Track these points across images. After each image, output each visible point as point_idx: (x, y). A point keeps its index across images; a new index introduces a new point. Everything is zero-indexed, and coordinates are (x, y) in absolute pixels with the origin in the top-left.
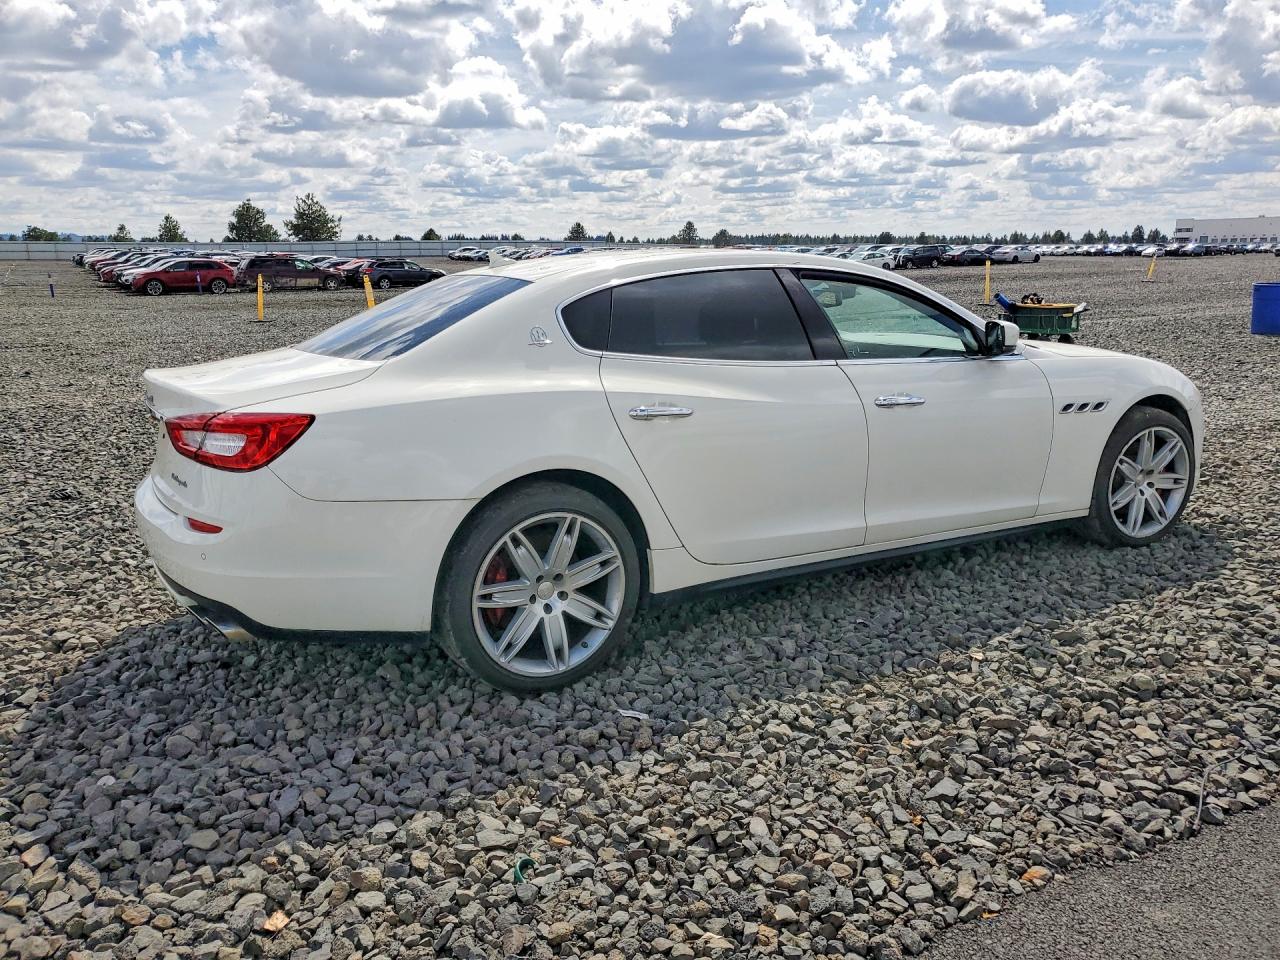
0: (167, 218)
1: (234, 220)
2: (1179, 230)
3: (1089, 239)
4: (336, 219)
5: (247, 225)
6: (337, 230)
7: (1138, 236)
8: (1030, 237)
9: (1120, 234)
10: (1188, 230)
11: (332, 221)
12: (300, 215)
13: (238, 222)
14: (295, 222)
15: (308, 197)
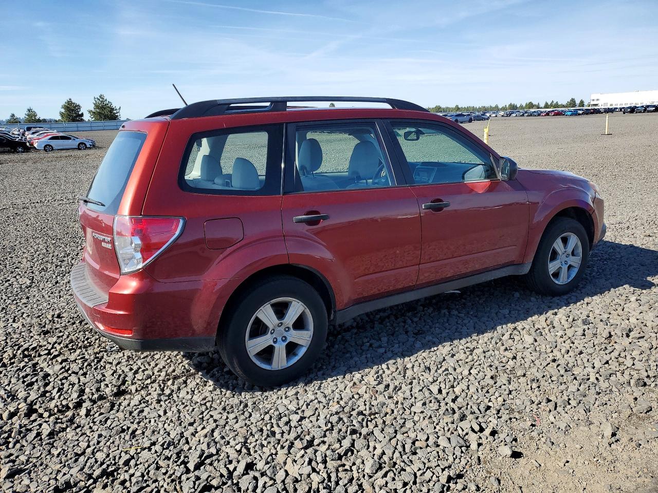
0: (29, 110)
1: (63, 110)
2: (593, 100)
3: (547, 106)
4: (118, 108)
5: (72, 112)
6: (118, 114)
7: (572, 103)
8: (518, 106)
9: (565, 103)
10: (598, 100)
11: (116, 109)
12: (97, 106)
13: (65, 111)
14: (93, 110)
15: (100, 97)
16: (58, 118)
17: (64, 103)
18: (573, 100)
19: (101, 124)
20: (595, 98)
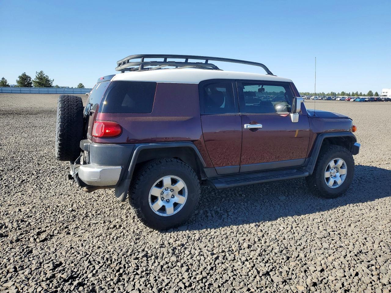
0: (3, 78)
1: (18, 79)
2: (384, 93)
3: (353, 95)
4: (52, 79)
5: (25, 81)
6: (52, 84)
7: (370, 93)
10: (387, 93)
13: (20, 80)
15: (41, 72)
16: (16, 84)
17: (21, 75)
18: (370, 92)
19: (37, 90)
20: (385, 91)
